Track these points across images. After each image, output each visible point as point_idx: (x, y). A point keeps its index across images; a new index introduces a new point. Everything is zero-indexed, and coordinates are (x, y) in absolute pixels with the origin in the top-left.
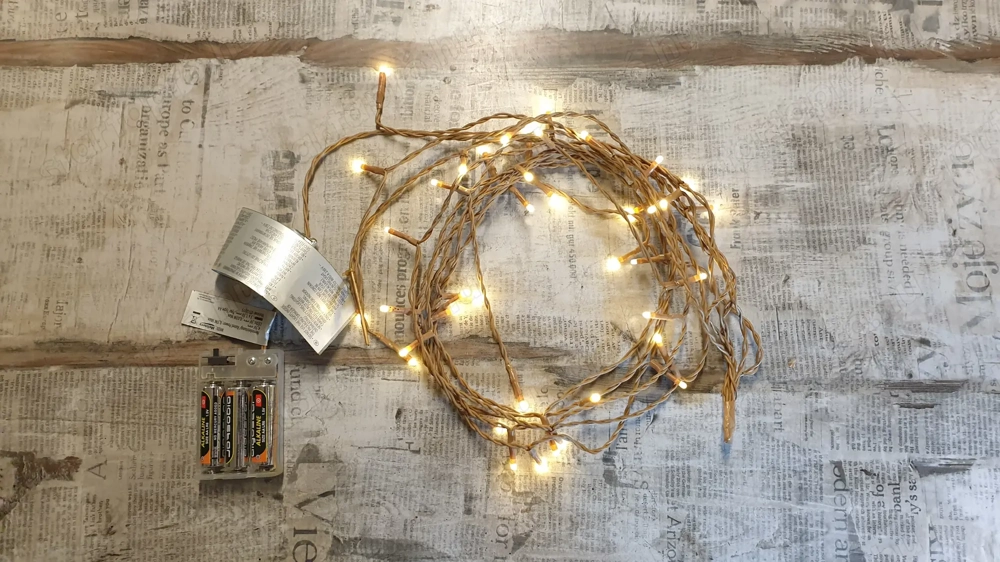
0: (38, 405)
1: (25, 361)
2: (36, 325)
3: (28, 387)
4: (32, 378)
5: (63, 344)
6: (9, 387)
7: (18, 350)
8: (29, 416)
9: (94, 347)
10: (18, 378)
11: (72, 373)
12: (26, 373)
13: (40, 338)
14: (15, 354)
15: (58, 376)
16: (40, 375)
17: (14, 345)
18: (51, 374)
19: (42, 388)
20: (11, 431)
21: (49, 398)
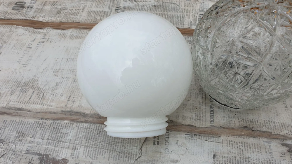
0: (56, 135)
1: (55, 117)
2: (63, 105)
3: (54, 128)
4: (57, 124)
5: (72, 113)
6: (47, 127)
7: (54, 113)
8: (51, 139)
9: (84, 115)
10: (51, 123)
11: (73, 124)
12: (55, 122)
13: (64, 110)
14: (53, 114)
15: (67, 124)
16: (60, 123)
17: (53, 111)
18: (64, 123)
19: (59, 128)
20: (42, 145)
21: (61, 133)
